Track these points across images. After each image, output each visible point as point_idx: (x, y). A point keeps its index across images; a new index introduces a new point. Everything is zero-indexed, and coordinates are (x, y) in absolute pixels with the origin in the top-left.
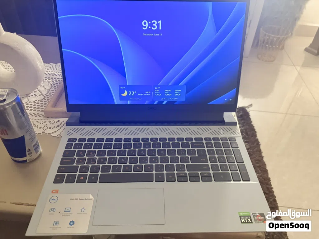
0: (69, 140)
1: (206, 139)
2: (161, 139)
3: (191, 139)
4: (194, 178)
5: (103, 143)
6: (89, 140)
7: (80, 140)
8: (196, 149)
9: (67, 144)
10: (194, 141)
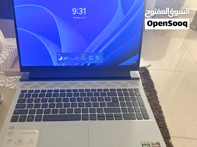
0: (22, 91)
1: (118, 90)
2: (86, 90)
3: (107, 90)
4: (110, 118)
5: (46, 93)
6: (36, 91)
7: (30, 91)
8: (111, 97)
9: (20, 94)
10: (109, 91)
